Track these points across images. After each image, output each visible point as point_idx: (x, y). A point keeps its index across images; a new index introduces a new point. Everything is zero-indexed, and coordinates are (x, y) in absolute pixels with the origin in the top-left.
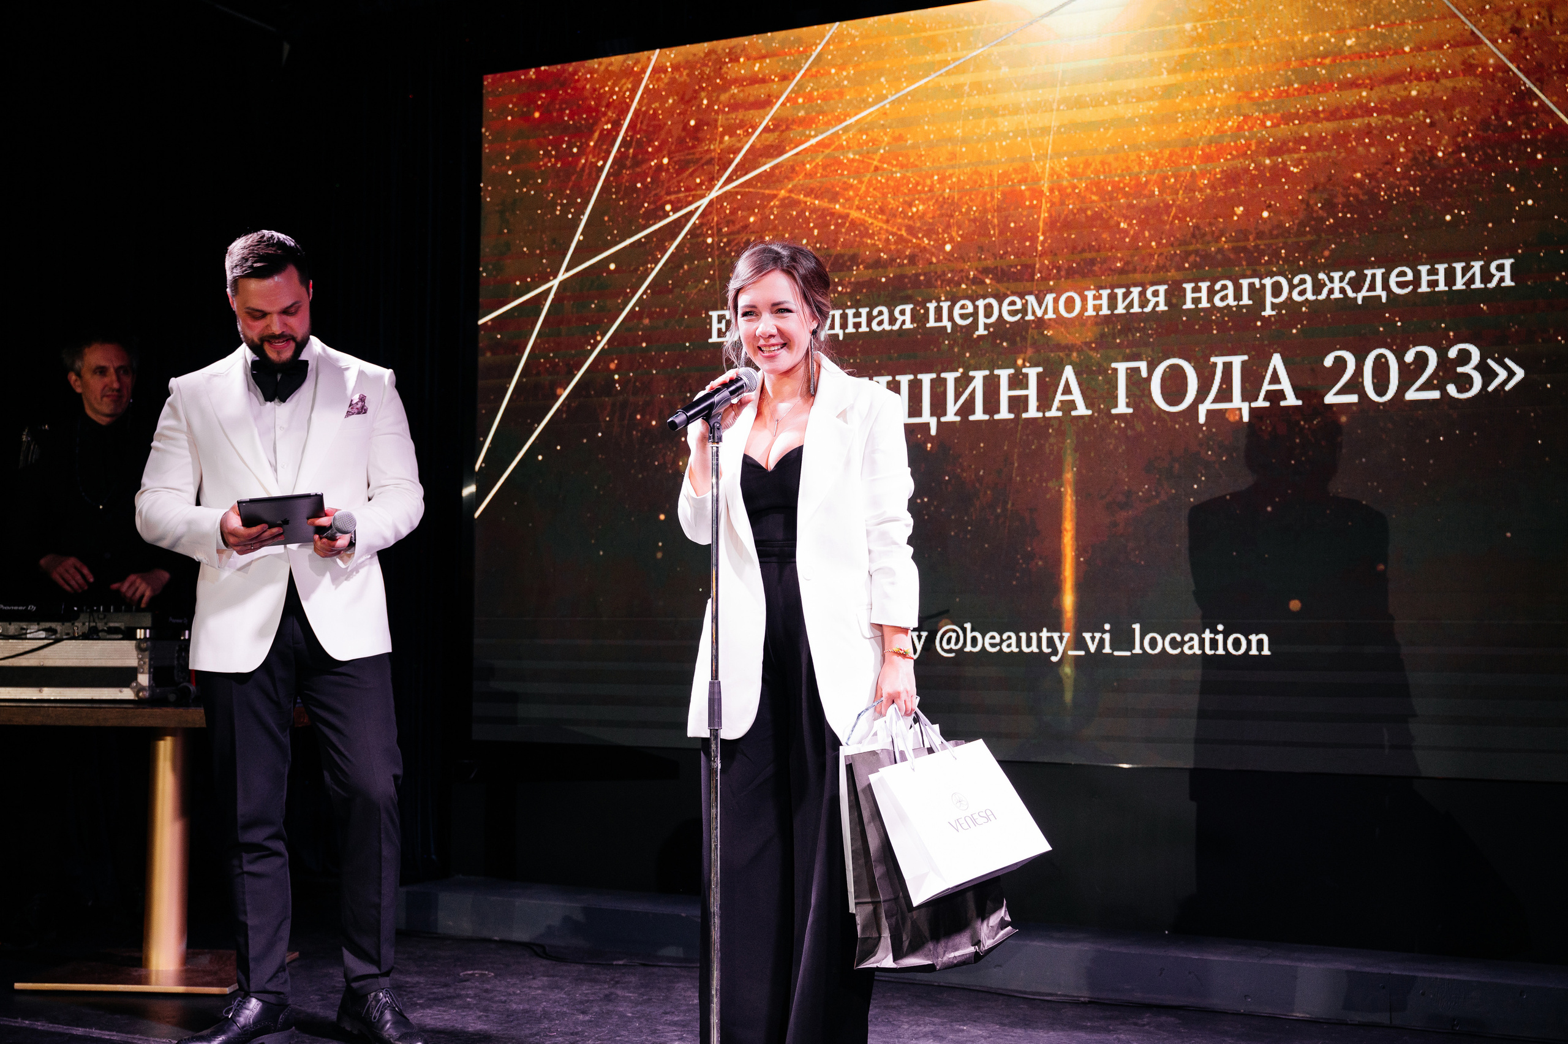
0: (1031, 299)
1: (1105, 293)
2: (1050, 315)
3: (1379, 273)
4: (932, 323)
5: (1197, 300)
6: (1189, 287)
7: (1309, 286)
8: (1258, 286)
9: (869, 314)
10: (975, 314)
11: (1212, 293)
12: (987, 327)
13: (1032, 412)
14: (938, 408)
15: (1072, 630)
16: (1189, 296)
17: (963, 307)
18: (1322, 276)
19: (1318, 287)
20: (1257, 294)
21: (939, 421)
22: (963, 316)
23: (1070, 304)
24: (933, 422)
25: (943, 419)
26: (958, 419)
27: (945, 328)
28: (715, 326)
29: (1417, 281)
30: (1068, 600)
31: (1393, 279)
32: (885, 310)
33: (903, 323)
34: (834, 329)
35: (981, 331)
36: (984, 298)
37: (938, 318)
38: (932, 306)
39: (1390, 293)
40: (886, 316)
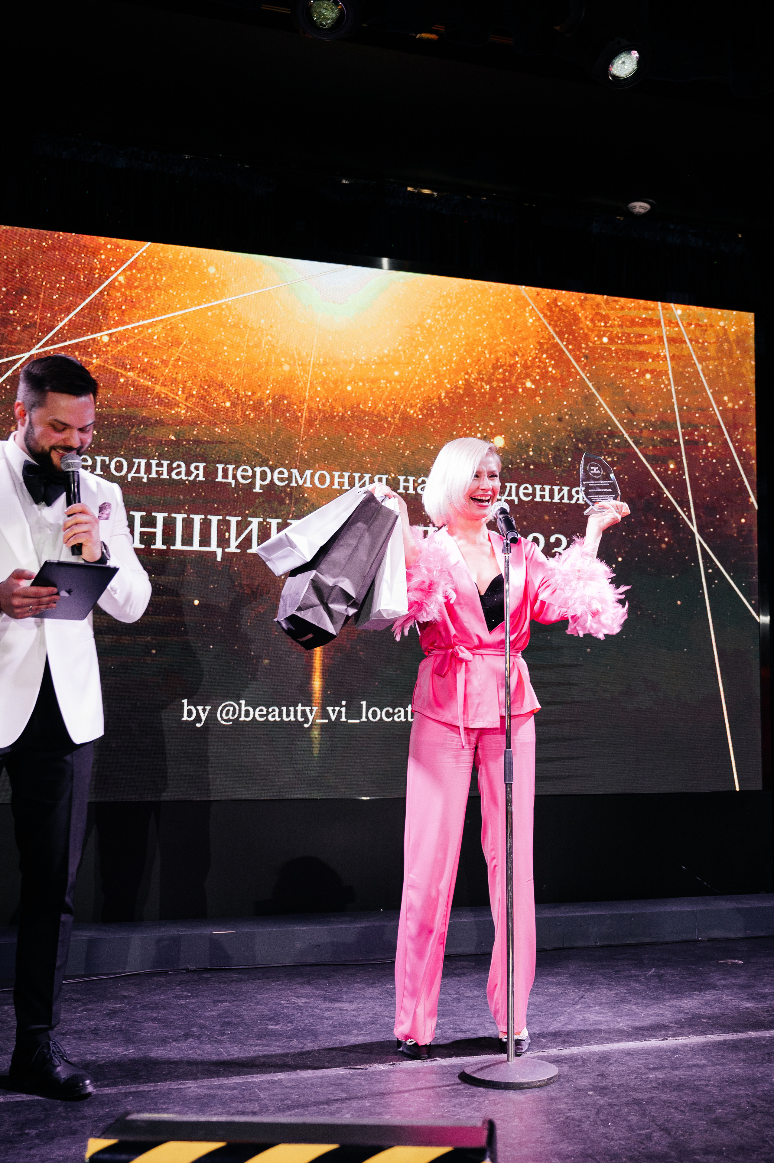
0: (295, 472)
1: (347, 475)
2: (308, 485)
3: (514, 485)
4: (219, 479)
5: (406, 488)
6: (402, 478)
9: (170, 466)
10: (253, 477)
11: (416, 485)
12: (261, 487)
14: (223, 542)
15: (319, 705)
16: (402, 484)
17: (244, 470)
21: (223, 551)
22: (244, 477)
23: (322, 479)
24: (219, 552)
25: (227, 550)
26: (239, 551)
27: (230, 483)
29: (534, 494)
30: (317, 683)
31: (521, 491)
32: (183, 464)
33: (197, 475)
34: (139, 473)
35: (257, 489)
36: (261, 466)
37: (225, 476)
38: (220, 467)
39: (520, 499)
40: (183, 469)
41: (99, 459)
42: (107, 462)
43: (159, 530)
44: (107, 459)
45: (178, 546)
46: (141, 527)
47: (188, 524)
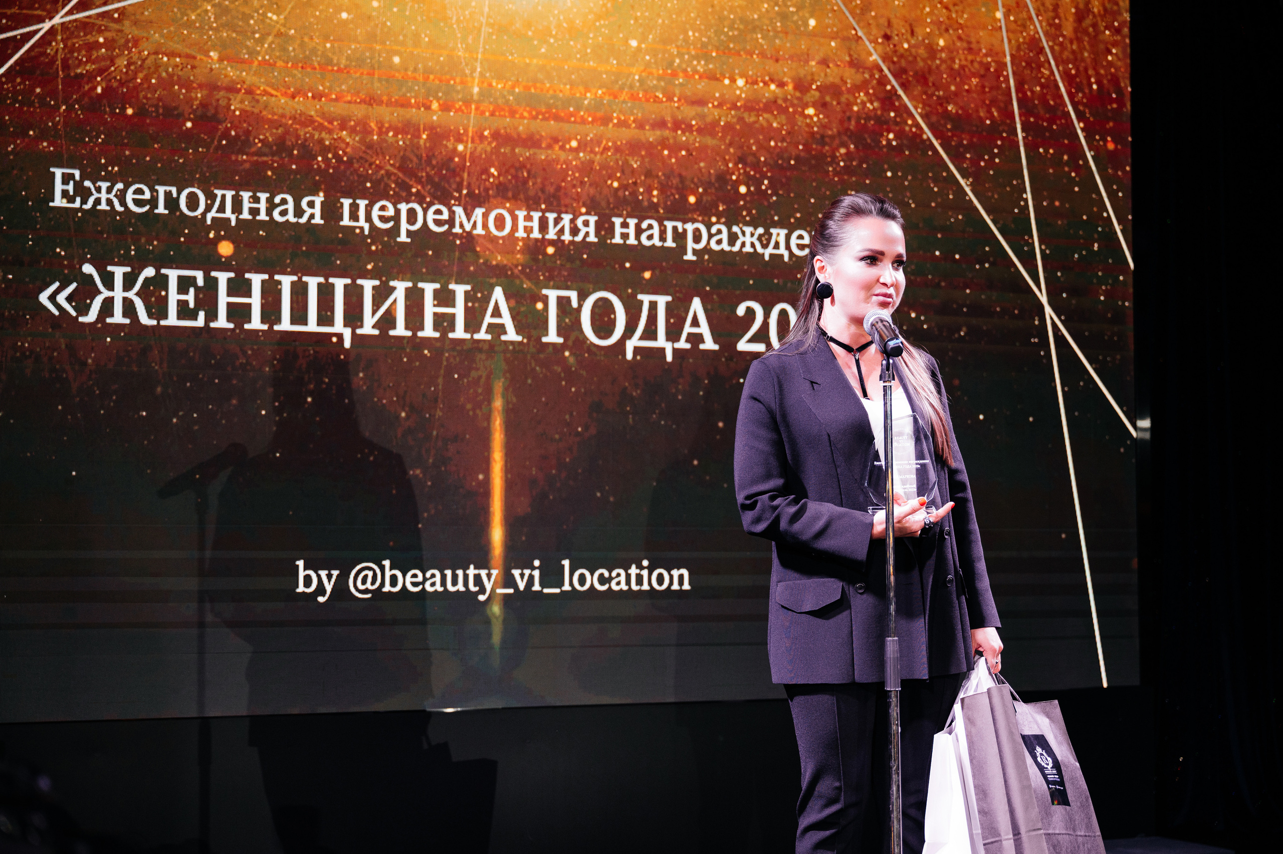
0: (459, 211)
1: (536, 215)
2: (479, 231)
3: (782, 233)
4: (346, 221)
5: (625, 236)
6: (617, 221)
7: (725, 236)
8: (680, 230)
9: (270, 201)
10: (396, 218)
11: (639, 231)
12: (409, 233)
13: (459, 333)
14: (354, 317)
15: (501, 567)
16: (618, 230)
17: (383, 208)
18: (735, 229)
19: (733, 239)
20: (680, 237)
21: (354, 333)
22: (383, 219)
23: (500, 222)
24: (347, 333)
25: (359, 331)
26: (376, 332)
27: (362, 229)
28: (59, 187)
30: (497, 535)
31: (794, 241)
32: (289, 198)
33: (312, 216)
34: (224, 212)
35: (403, 238)
36: (408, 202)
37: (354, 216)
38: (346, 202)
39: (791, 254)
40: (290, 206)
41: (161, 190)
42: (175, 195)
43: (255, 301)
44: (174, 190)
45: (285, 325)
46: (229, 295)
47: (300, 291)
